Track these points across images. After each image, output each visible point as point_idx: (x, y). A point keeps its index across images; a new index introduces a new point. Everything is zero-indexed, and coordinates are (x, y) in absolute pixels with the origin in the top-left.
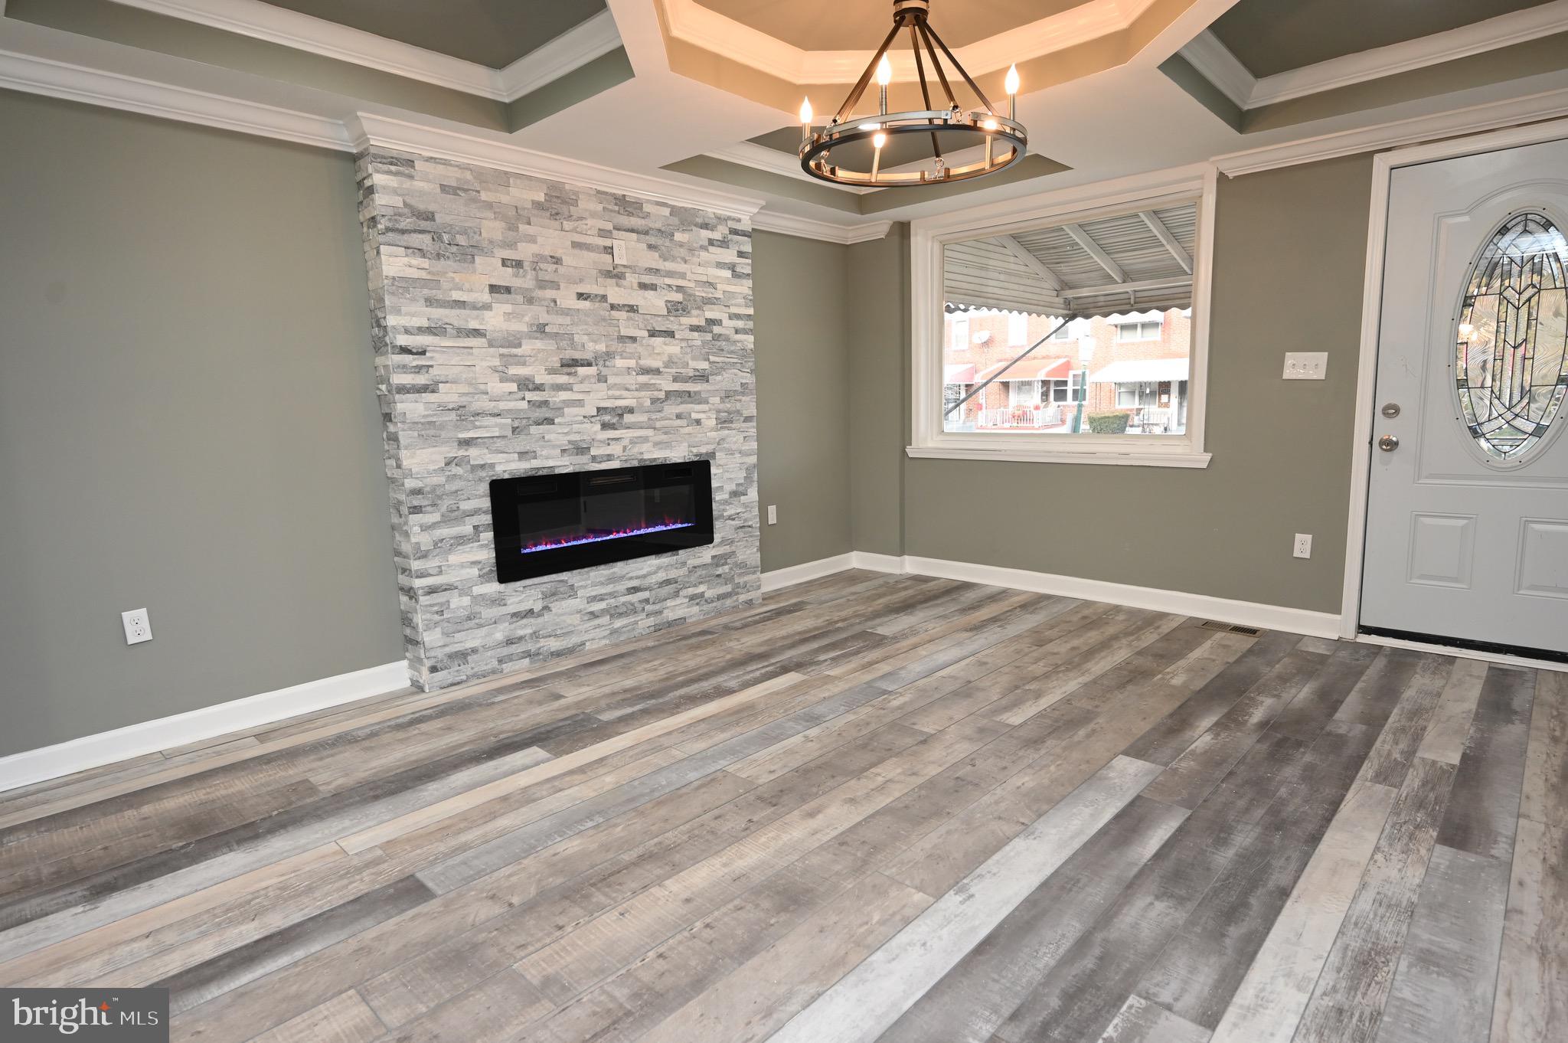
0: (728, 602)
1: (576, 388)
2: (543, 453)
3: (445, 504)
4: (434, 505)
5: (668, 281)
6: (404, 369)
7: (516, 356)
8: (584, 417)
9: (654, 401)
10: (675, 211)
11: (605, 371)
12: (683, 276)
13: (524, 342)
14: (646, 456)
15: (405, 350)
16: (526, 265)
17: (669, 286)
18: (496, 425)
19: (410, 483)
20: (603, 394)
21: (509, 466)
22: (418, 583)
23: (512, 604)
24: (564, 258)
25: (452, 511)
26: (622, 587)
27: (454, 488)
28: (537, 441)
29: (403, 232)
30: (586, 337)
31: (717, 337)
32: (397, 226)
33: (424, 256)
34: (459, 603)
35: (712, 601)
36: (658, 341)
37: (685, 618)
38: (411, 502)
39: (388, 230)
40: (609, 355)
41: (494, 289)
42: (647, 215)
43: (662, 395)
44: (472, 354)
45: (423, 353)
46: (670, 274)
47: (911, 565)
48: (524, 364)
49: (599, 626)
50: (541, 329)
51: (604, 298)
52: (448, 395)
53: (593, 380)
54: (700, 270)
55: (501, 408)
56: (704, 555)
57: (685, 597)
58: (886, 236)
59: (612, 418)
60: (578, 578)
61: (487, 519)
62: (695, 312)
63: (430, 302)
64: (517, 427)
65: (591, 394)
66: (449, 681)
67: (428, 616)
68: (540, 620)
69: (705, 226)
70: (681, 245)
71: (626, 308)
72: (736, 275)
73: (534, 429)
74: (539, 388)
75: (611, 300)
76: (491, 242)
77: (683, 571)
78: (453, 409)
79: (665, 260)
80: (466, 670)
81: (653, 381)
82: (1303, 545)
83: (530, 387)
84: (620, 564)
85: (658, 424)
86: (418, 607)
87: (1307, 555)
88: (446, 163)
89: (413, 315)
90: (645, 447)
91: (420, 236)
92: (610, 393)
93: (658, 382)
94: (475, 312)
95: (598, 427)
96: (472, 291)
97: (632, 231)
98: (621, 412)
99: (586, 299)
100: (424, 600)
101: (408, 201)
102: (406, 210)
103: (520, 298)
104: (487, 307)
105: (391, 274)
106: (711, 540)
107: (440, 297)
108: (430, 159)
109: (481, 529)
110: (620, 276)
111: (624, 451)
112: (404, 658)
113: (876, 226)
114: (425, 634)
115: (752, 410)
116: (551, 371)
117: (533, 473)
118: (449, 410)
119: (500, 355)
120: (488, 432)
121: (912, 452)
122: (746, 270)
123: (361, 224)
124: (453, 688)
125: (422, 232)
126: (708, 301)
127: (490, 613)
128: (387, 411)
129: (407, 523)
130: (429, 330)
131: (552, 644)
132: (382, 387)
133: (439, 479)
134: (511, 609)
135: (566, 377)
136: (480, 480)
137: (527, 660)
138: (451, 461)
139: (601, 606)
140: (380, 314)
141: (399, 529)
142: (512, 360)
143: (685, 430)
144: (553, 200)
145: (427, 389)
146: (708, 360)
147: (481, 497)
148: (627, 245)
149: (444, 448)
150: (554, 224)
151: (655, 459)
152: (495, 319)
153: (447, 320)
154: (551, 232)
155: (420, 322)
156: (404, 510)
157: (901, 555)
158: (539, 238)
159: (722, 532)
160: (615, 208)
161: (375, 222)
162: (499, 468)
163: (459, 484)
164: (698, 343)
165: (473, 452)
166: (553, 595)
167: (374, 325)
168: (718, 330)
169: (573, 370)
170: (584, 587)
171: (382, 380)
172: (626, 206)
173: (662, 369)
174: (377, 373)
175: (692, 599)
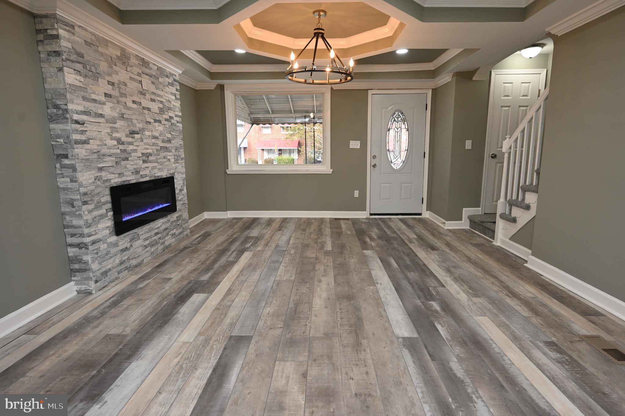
0: (182, 236)
1: (135, 144)
2: (126, 174)
3: (96, 199)
4: (92, 200)
5: (159, 99)
6: (77, 131)
7: (115, 128)
8: (138, 157)
9: (157, 150)
10: (159, 69)
11: (143, 137)
12: (162, 97)
13: (117, 121)
14: (156, 175)
15: (77, 122)
16: (116, 84)
17: (158, 100)
18: (111, 161)
19: (82, 190)
20: (142, 147)
21: (116, 181)
22: (87, 240)
23: (121, 245)
24: (128, 84)
25: (98, 203)
26: (153, 233)
27: (98, 192)
28: (124, 168)
29: (73, 62)
30: (136, 121)
31: (172, 124)
32: (70, 58)
33: (81, 75)
34: (103, 246)
35: (178, 236)
36: (157, 124)
37: (171, 244)
38: (83, 199)
39: (67, 59)
40: (143, 130)
41: (106, 95)
42: (151, 69)
43: (159, 148)
44: (100, 126)
45: (83, 124)
46: (159, 96)
47: (230, 215)
48: (117, 132)
49: (147, 251)
50: (122, 117)
51: (140, 103)
52: (93, 145)
53: (139, 141)
54: (166, 95)
55: (111, 152)
56: (174, 217)
57: (171, 235)
58: (214, 89)
59: (146, 158)
60: (140, 230)
61: (109, 206)
62: (166, 113)
63: (84, 98)
64: (117, 162)
65: (139, 147)
66: (102, 286)
67: (93, 255)
68: (130, 252)
69: (167, 76)
70: (161, 83)
71: (147, 109)
72: (176, 99)
73: (123, 163)
74: (123, 143)
75: (143, 105)
76: (104, 72)
77: (169, 224)
78: (95, 153)
79: (157, 89)
80: (107, 279)
81: (156, 142)
82: (356, 194)
83: (121, 143)
84: (152, 223)
85: (159, 161)
86: (89, 251)
87: (358, 196)
89: (78, 104)
90: (156, 170)
91: (79, 65)
92: (145, 146)
93: (158, 142)
94: (101, 106)
95: (142, 162)
96: (98, 95)
97: (147, 75)
98: (148, 155)
99: (135, 103)
100: (91, 248)
101: (75, 46)
102: (73, 51)
103: (115, 101)
104: (104, 104)
105: (69, 83)
106: (175, 210)
107: (87, 96)
108: (79, 26)
109: (108, 211)
110: (144, 94)
111: (150, 173)
112: (71, 280)
113: (212, 85)
114: (92, 265)
115: (183, 156)
116: (127, 136)
117: (123, 183)
118: (94, 153)
119: (111, 127)
120: (107, 164)
121: (228, 172)
122: (178, 97)
123: (39, 52)
124: (106, 289)
125: (79, 63)
126: (169, 109)
127: (113, 251)
128: (61, 152)
129: (81, 210)
130: (85, 113)
131: (134, 262)
132: (58, 140)
133: (93, 187)
134: (120, 248)
135: (131, 139)
136: (106, 187)
137: (127, 271)
138: (96, 178)
139: (147, 242)
140: (58, 102)
141: (72, 214)
142: (114, 130)
143: (166, 164)
144: (123, 56)
145: (86, 142)
146: (171, 134)
147: (107, 195)
148: (146, 81)
149: (93, 172)
150: (124, 67)
151: (159, 176)
152: (107, 110)
153: (91, 108)
154: (123, 71)
155: (81, 108)
156: (78, 203)
157: (226, 211)
158: (119, 73)
159: (179, 205)
160: (142, 64)
161: (57, 54)
162: (112, 181)
163: (99, 189)
164: (168, 126)
165: (103, 174)
166: (133, 239)
167: (50, 107)
168: (173, 121)
169: (133, 135)
170: (142, 234)
171: (58, 136)
172: (144, 63)
173: (159, 137)
174: (52, 133)
175: (172, 236)
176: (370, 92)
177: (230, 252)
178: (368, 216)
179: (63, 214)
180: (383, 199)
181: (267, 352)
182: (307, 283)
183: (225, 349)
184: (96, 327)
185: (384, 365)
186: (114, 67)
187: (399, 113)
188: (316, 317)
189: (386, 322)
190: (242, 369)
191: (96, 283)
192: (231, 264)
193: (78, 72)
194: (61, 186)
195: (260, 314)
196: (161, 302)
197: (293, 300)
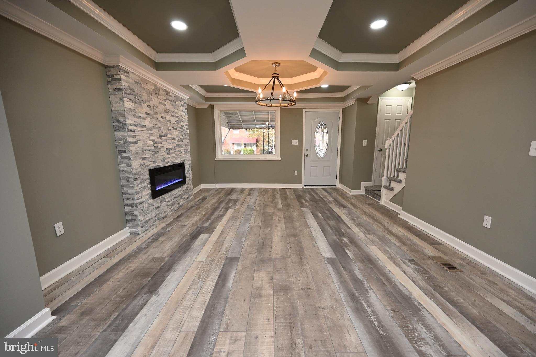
0: (189, 199)
1: (162, 143)
2: (158, 161)
3: (141, 177)
4: (139, 178)
6: (131, 136)
7: (151, 133)
8: (164, 151)
9: (175, 146)
10: (176, 96)
11: (167, 139)
12: (177, 113)
13: (153, 129)
14: (174, 162)
15: (131, 131)
16: (152, 107)
17: (176, 116)
18: (149, 153)
19: (134, 172)
20: (166, 145)
21: (152, 166)
22: (137, 202)
24: (158, 106)
25: (142, 179)
26: (173, 198)
27: (142, 173)
28: (156, 158)
29: (128, 94)
30: (163, 129)
31: (183, 130)
32: (127, 92)
33: (133, 102)
34: (145, 206)
35: (187, 199)
36: (175, 130)
37: (182, 204)
38: (135, 177)
39: (125, 93)
40: (167, 134)
41: (147, 114)
42: (171, 96)
43: (176, 145)
44: (143, 132)
45: (134, 132)
46: (176, 113)
47: (217, 186)
48: (153, 136)
49: (170, 209)
50: (155, 126)
51: (165, 118)
52: (140, 144)
53: (165, 141)
54: (180, 112)
55: (150, 148)
56: (184, 187)
58: (208, 107)
59: (169, 151)
60: (166, 196)
61: (148, 181)
62: (180, 123)
63: (135, 116)
64: (153, 154)
65: (165, 145)
66: (145, 230)
67: (140, 211)
68: (160, 209)
69: (180, 101)
70: (177, 105)
71: (169, 121)
72: (186, 114)
73: (156, 155)
75: (167, 119)
76: (145, 100)
77: (182, 192)
79: (174, 109)
80: (148, 225)
81: (174, 142)
82: (296, 173)
83: (155, 142)
84: (172, 191)
85: (176, 153)
86: (138, 209)
87: (297, 175)
88: (135, 74)
89: (131, 120)
90: (174, 159)
91: (132, 96)
92: (168, 144)
93: (175, 142)
94: (144, 120)
95: (166, 154)
96: (142, 114)
97: (169, 100)
98: (169, 150)
99: (162, 118)
100: (139, 206)
101: (129, 85)
102: (128, 87)
103: (151, 117)
104: (145, 119)
105: (127, 107)
106: (185, 183)
107: (136, 115)
108: (132, 73)
109: (148, 184)
110: (167, 112)
111: (171, 160)
112: (127, 226)
113: (206, 105)
115: (189, 150)
116: (158, 138)
117: (156, 167)
118: (140, 149)
119: (149, 133)
120: (148, 155)
121: (216, 159)
122: (187, 113)
123: (109, 89)
124: (147, 231)
125: (132, 95)
126: (182, 121)
127: (151, 208)
128: (122, 149)
129: (133, 184)
130: (135, 125)
131: (162, 215)
132: (120, 141)
133: (139, 170)
134: (155, 206)
135: (160, 140)
136: (147, 170)
137: (158, 221)
138: (141, 164)
139: (170, 203)
140: (120, 119)
141: (127, 186)
142: (151, 135)
143: (180, 155)
144: (156, 89)
145: (135, 143)
146: (182, 136)
147: (147, 174)
148: (168, 104)
149: (140, 161)
150: (156, 96)
151: (176, 163)
152: (147, 123)
153: (138, 122)
154: (156, 99)
155: (133, 122)
156: (131, 180)
157: (215, 184)
158: (154, 100)
159: (187, 181)
160: (166, 93)
161: (120, 90)
162: (150, 166)
163: (143, 171)
164: (181, 131)
165: (145, 162)
166: (162, 201)
167: (115, 122)
168: (184, 128)
169: (161, 138)
170: (167, 198)
171: (120, 139)
172: (168, 93)
173: (176, 138)
174: (116, 137)
175: (184, 199)
176: (304, 110)
177: (220, 209)
178: (303, 187)
179: (122, 186)
180: (312, 176)
181: (249, 267)
182: (269, 227)
183: (224, 265)
184: (146, 253)
185: (317, 273)
186: (151, 96)
187: (322, 123)
188: (275, 247)
189: (317, 249)
190: (235, 276)
191: (142, 228)
192: (221, 216)
193: (131, 100)
194: (121, 169)
195: (243, 245)
196: (182, 239)
197: (262, 237)
